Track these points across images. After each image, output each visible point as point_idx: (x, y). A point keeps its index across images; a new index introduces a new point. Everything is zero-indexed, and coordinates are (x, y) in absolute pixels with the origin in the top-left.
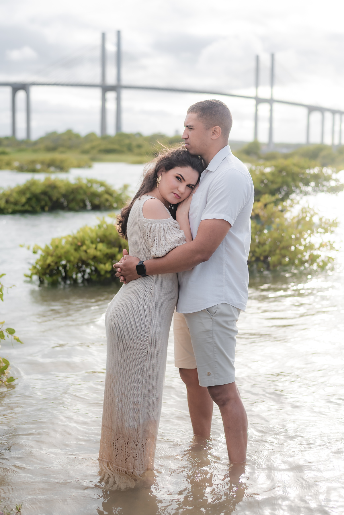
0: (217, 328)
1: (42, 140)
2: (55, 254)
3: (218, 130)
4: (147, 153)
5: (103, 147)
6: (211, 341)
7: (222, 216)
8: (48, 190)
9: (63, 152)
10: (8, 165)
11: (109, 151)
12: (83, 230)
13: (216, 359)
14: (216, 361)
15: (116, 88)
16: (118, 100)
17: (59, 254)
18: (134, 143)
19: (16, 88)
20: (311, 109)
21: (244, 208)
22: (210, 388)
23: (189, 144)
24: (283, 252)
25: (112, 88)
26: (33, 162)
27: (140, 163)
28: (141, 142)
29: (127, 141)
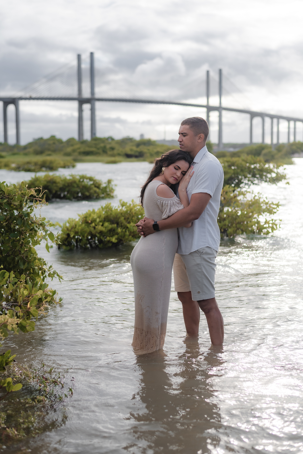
0: (204, 263)
1: (30, 145)
3: (202, 136)
4: (119, 155)
5: (82, 150)
6: (200, 271)
7: (206, 191)
8: (49, 184)
9: (49, 155)
10: (7, 166)
11: (87, 153)
13: (203, 282)
14: (204, 284)
15: (91, 101)
16: (93, 110)
18: (108, 146)
19: (8, 102)
20: (253, 115)
21: (218, 185)
22: (199, 302)
23: (183, 145)
24: (238, 226)
25: (88, 101)
27: (114, 162)
28: (113, 145)
29: (102, 145)
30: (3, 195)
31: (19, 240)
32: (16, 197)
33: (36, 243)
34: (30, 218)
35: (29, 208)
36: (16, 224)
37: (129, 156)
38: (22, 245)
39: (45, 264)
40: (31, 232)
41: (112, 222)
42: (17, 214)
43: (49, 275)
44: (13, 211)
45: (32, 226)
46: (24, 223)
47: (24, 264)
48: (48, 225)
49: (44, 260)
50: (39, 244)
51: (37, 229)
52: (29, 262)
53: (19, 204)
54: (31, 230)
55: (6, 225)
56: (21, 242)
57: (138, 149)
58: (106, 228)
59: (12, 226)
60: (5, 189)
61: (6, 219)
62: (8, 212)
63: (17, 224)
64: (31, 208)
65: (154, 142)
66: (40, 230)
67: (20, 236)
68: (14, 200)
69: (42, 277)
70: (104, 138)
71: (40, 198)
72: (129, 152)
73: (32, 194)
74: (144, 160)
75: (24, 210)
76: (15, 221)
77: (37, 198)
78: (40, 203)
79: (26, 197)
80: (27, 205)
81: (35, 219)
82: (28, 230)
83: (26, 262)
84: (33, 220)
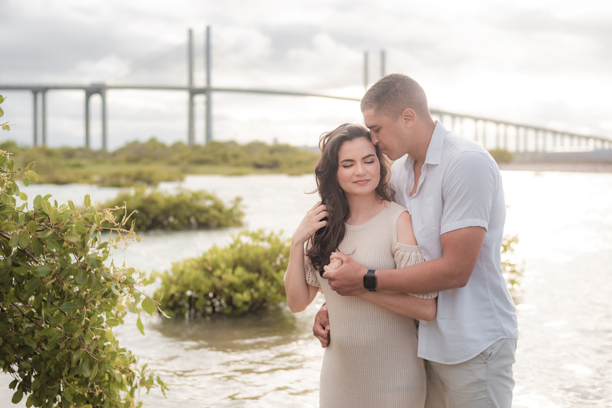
2: (180, 282)
3: (409, 114)
5: (194, 158)
6: (484, 396)
8: (146, 205)
10: (86, 179)
11: (201, 162)
12: (214, 250)
15: (206, 91)
16: (208, 104)
17: (186, 282)
18: (230, 153)
19: (91, 91)
25: (201, 91)
26: (117, 175)
27: (239, 174)
28: (237, 151)
29: (221, 151)
30: (46, 224)
31: (79, 317)
32: (74, 226)
33: (116, 321)
34: (102, 270)
35: (99, 248)
36: (73, 281)
37: (259, 167)
38: (85, 327)
39: (134, 361)
40: (104, 299)
41: (249, 268)
42: (76, 261)
43: (143, 383)
44: (68, 256)
45: (107, 287)
46: (90, 280)
47: (91, 367)
48: (140, 283)
49: (132, 354)
50: (122, 322)
51: (116, 292)
52: (101, 363)
53: (80, 241)
54: (105, 295)
55: (53, 284)
56: (84, 321)
57: (272, 158)
58: (238, 277)
59: (65, 286)
60: (49, 209)
61: (51, 272)
62: (57, 258)
63: (75, 281)
64: (104, 249)
66: (123, 294)
67: (81, 309)
68: (70, 234)
69: (129, 388)
70: (224, 143)
71: (122, 227)
73: (107, 219)
74: (281, 172)
75: (90, 253)
76: (72, 277)
77: (117, 227)
78: (123, 237)
79: (94, 226)
80: (96, 242)
81: (114, 272)
82: (99, 297)
83: (95, 365)
84: (109, 273)
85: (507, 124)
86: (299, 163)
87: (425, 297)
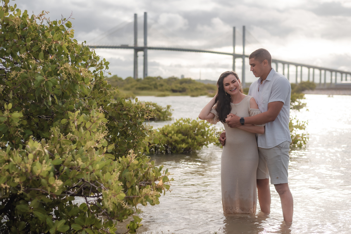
3: (266, 62)
4: (167, 90)
5: (138, 86)
11: (143, 89)
14: (282, 171)
15: (144, 49)
16: (145, 56)
18: (158, 84)
23: (255, 72)
25: (141, 49)
27: (164, 96)
28: (162, 83)
29: (154, 82)
37: (174, 91)
41: (183, 134)
53: (134, 115)
57: (182, 86)
58: (179, 138)
60: (124, 103)
61: (124, 125)
65: (194, 81)
70: (155, 77)
72: (175, 88)
74: (187, 95)
79: (139, 110)
81: (146, 127)
84: (144, 127)
85: (314, 68)
86: (197, 89)
87: (261, 126)
